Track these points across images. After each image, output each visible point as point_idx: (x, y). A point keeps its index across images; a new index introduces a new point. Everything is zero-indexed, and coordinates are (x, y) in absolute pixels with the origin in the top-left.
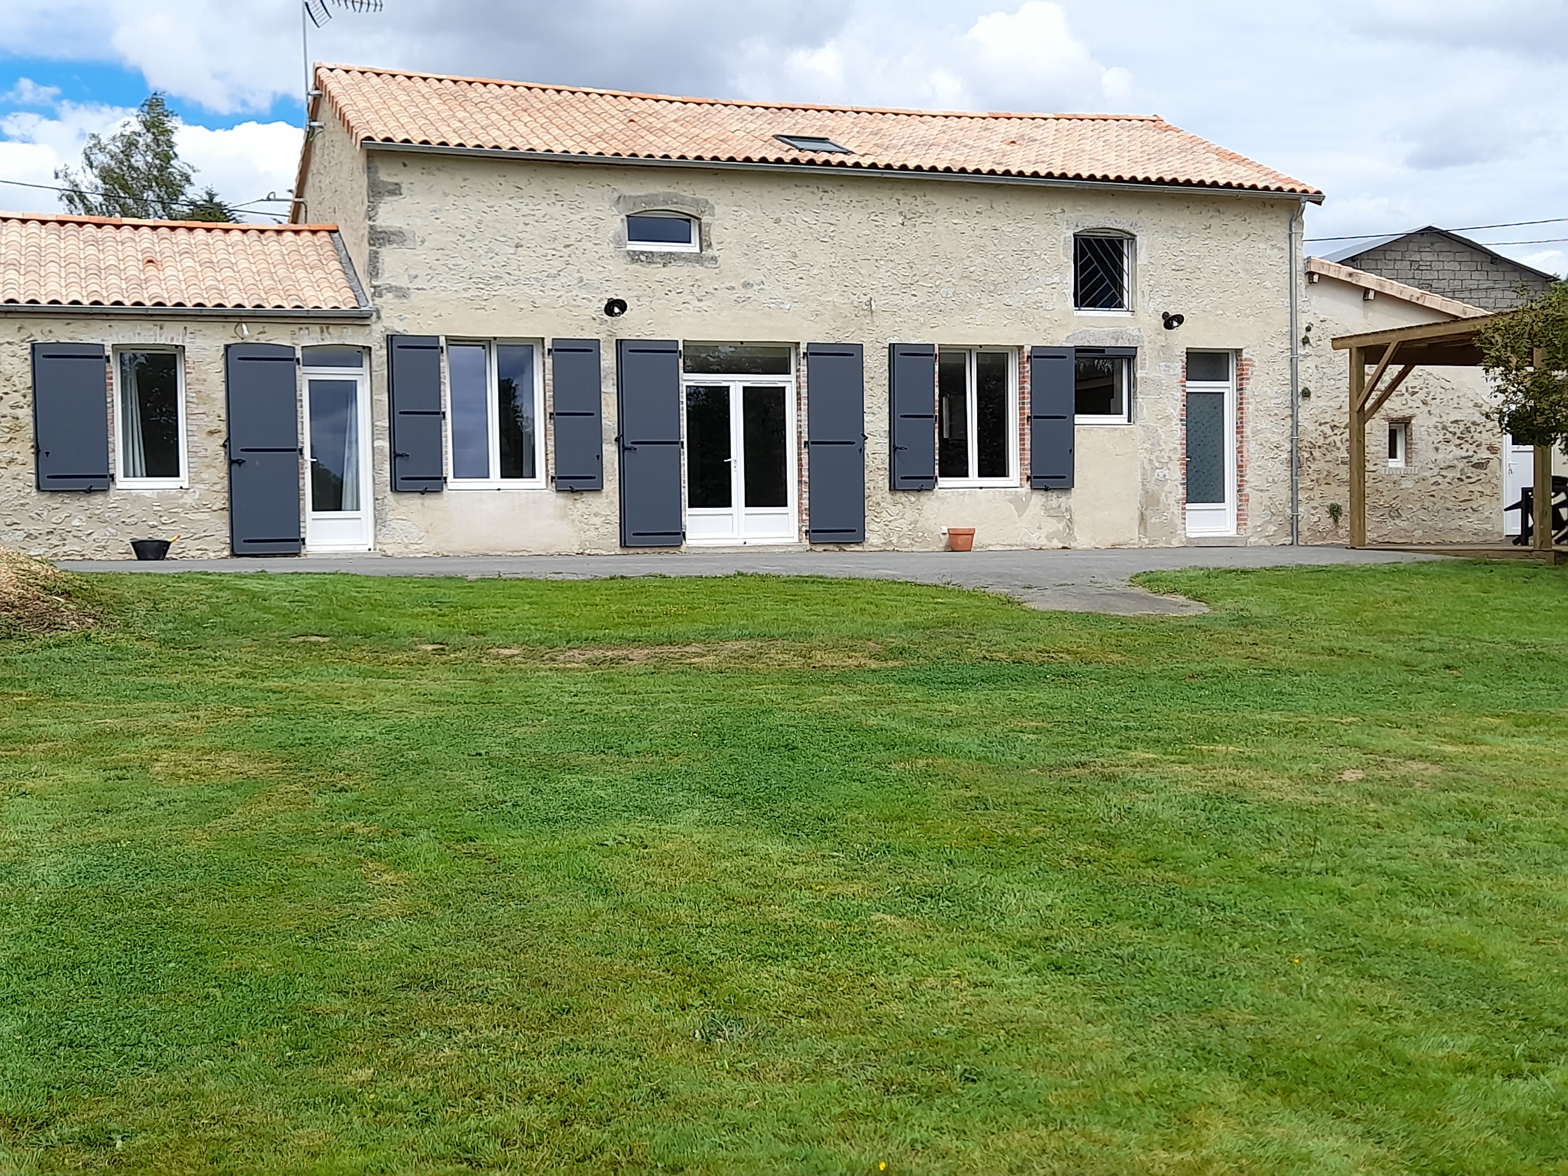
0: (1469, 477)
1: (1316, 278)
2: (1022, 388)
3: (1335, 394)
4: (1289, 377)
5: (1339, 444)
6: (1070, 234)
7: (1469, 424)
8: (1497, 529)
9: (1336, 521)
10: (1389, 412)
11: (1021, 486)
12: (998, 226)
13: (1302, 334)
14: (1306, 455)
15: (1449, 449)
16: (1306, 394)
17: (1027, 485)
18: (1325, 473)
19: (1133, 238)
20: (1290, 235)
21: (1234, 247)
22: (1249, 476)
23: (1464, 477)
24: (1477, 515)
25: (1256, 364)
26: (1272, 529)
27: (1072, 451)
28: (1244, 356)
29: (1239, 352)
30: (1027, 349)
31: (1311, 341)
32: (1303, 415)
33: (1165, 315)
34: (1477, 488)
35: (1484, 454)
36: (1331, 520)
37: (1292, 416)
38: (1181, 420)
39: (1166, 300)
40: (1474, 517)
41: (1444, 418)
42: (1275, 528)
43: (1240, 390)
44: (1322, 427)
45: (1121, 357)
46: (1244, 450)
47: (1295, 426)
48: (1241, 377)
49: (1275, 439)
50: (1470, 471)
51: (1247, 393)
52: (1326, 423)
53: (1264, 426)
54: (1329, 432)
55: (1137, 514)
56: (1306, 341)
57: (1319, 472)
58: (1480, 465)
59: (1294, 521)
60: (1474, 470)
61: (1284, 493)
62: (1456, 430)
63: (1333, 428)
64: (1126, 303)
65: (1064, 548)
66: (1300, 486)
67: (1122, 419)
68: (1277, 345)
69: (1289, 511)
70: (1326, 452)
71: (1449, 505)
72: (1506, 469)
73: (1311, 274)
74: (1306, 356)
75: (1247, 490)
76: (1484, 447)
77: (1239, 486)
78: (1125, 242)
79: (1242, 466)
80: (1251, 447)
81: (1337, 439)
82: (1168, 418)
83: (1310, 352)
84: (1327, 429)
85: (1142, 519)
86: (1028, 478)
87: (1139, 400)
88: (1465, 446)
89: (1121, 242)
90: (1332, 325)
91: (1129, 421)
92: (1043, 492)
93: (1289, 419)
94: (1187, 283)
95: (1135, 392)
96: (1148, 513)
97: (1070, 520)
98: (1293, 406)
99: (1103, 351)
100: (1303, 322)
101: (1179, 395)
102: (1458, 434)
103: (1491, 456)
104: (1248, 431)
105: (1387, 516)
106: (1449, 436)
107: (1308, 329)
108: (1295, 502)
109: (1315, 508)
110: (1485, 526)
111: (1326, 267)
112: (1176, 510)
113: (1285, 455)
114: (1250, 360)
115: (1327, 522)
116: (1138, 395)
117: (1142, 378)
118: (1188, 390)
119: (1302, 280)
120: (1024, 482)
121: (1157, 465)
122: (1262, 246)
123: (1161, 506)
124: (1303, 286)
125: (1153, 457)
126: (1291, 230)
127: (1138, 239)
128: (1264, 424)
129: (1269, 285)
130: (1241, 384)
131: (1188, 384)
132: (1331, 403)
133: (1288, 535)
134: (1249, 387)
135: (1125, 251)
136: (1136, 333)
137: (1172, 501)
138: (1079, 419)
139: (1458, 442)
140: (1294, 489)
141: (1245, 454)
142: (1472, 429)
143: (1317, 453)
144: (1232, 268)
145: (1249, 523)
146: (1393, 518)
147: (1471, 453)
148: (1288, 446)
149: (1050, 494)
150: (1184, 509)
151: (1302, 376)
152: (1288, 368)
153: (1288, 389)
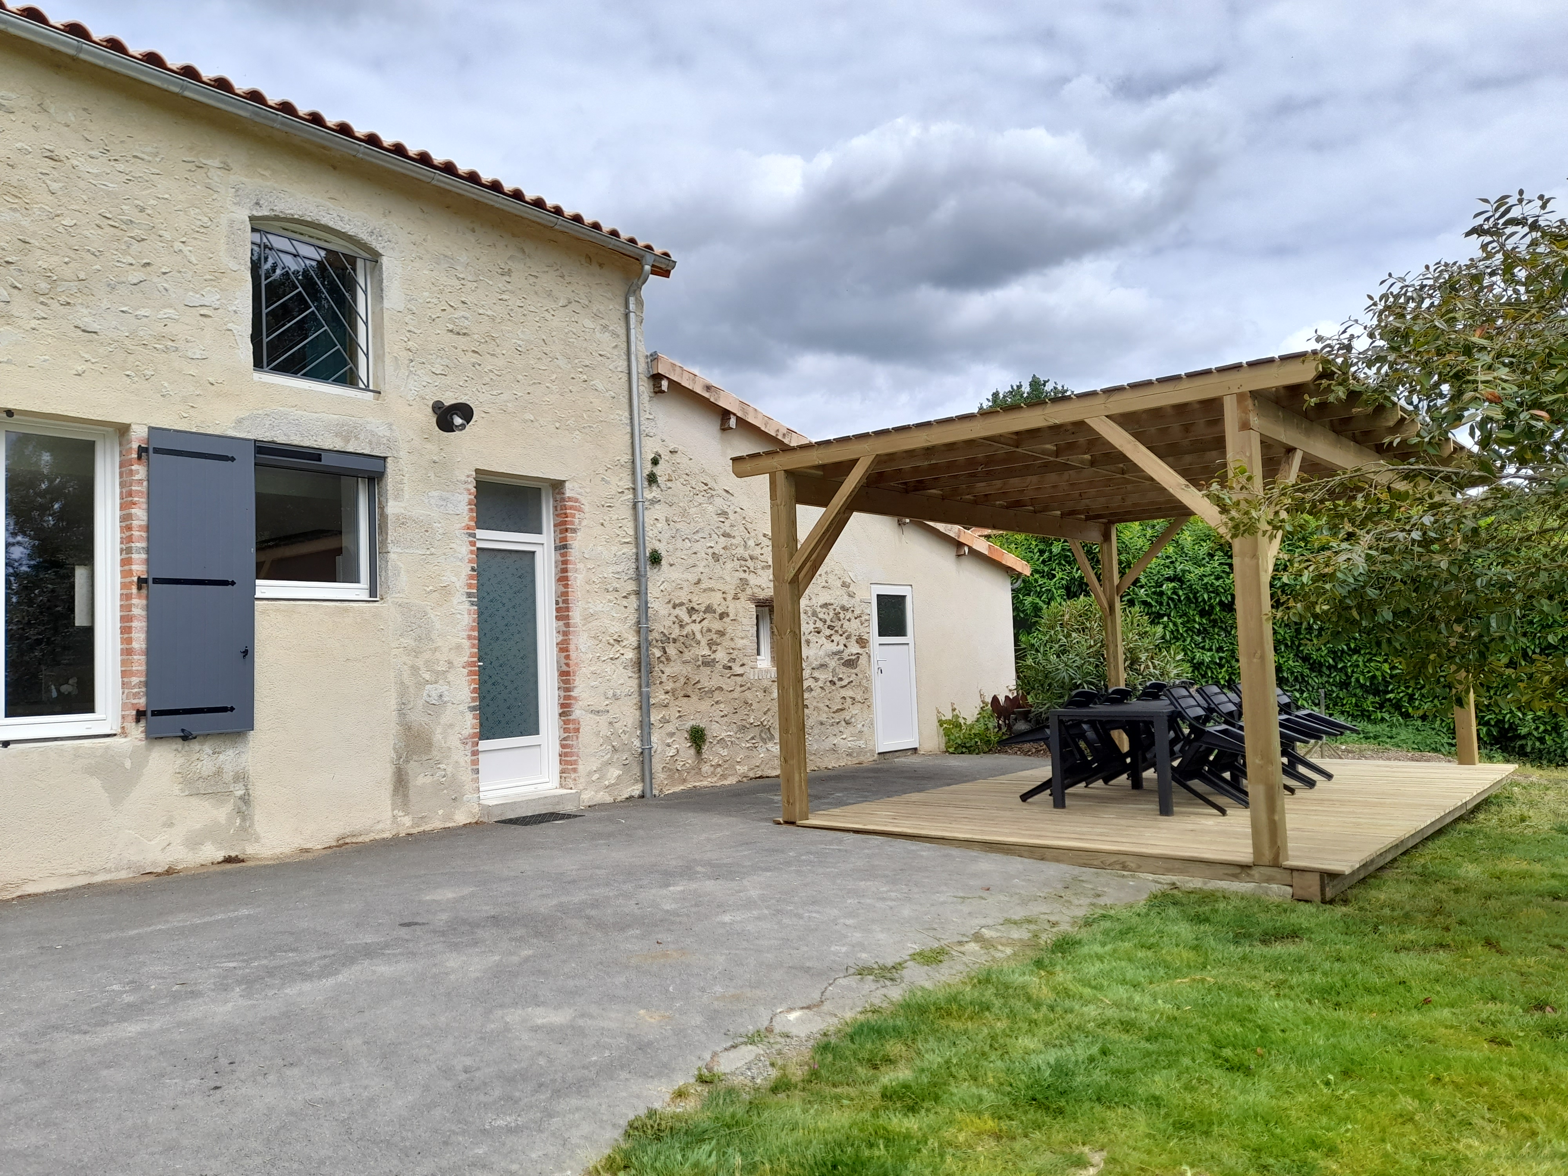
0: (841, 679)
1: (665, 384)
2: (126, 518)
3: (691, 562)
4: (631, 532)
5: (699, 636)
6: (243, 215)
7: (838, 610)
8: (870, 747)
9: (699, 752)
10: (756, 590)
11: (124, 733)
12: (61, 152)
13: (648, 468)
14: (658, 653)
15: (820, 642)
16: (655, 559)
17: (137, 732)
18: (683, 680)
19: (375, 258)
20: (627, 316)
21: (548, 316)
22: (581, 689)
23: (835, 679)
24: (850, 729)
25: (586, 508)
26: (614, 773)
27: (247, 653)
28: (568, 493)
29: (557, 486)
30: (139, 435)
31: (659, 479)
32: (653, 591)
33: (437, 407)
34: (847, 693)
35: (854, 648)
36: (692, 751)
37: (638, 593)
38: (469, 595)
39: (438, 381)
40: (848, 732)
41: (814, 601)
42: (618, 772)
43: (562, 547)
44: (677, 611)
45: (355, 474)
46: (572, 647)
47: (643, 609)
48: (563, 528)
49: (616, 628)
50: (842, 672)
51: (574, 554)
52: (682, 604)
53: (599, 608)
54: (686, 618)
55: (387, 774)
56: (652, 479)
57: (674, 678)
58: (851, 663)
59: (645, 756)
60: (844, 669)
61: (628, 714)
62: (826, 617)
63: (691, 611)
64: (362, 373)
65: (229, 860)
66: (652, 701)
67: (357, 590)
68: (614, 480)
69: (637, 743)
70: (683, 648)
71: (823, 717)
72: (874, 668)
73: (656, 378)
74: (654, 501)
75: (577, 713)
76: (854, 638)
77: (562, 706)
78: (360, 264)
79: (567, 673)
80: (581, 642)
81: (696, 628)
82: (446, 591)
83: (659, 497)
84: (682, 613)
85: (401, 782)
86: (140, 715)
87: (392, 556)
88: (836, 638)
89: (352, 260)
90: (685, 460)
91: (373, 592)
92: (178, 745)
93: (633, 598)
94: (475, 358)
95: (384, 542)
96: (412, 767)
97: (245, 799)
98: (639, 577)
99: (318, 458)
100: (649, 448)
101: (464, 550)
102: (829, 623)
103: (860, 651)
104: (576, 615)
105: (758, 739)
106: (819, 624)
107: (655, 462)
108: (645, 727)
109: (672, 735)
110: (857, 743)
111: (678, 370)
112: (462, 756)
113: (630, 655)
114: (576, 501)
115: (688, 753)
116: (391, 547)
117: (397, 517)
118: (480, 545)
119: (643, 388)
120: (131, 725)
121: (427, 676)
122: (588, 323)
123: (435, 753)
124: (646, 397)
125: (420, 663)
126: (627, 306)
127: (385, 260)
128: (601, 604)
129: (600, 387)
130: (564, 539)
131: (481, 533)
132: (687, 576)
133: (637, 781)
134: (578, 543)
135: (361, 281)
136: (383, 431)
137: (454, 741)
138: (266, 588)
139: (828, 632)
140: (644, 706)
141: (573, 655)
142: (842, 616)
143: (672, 650)
144: (546, 349)
145: (581, 767)
146: (764, 741)
147: (841, 647)
148: (632, 639)
149: (195, 746)
150: (475, 753)
151: (650, 533)
152: (631, 518)
153: (630, 550)
